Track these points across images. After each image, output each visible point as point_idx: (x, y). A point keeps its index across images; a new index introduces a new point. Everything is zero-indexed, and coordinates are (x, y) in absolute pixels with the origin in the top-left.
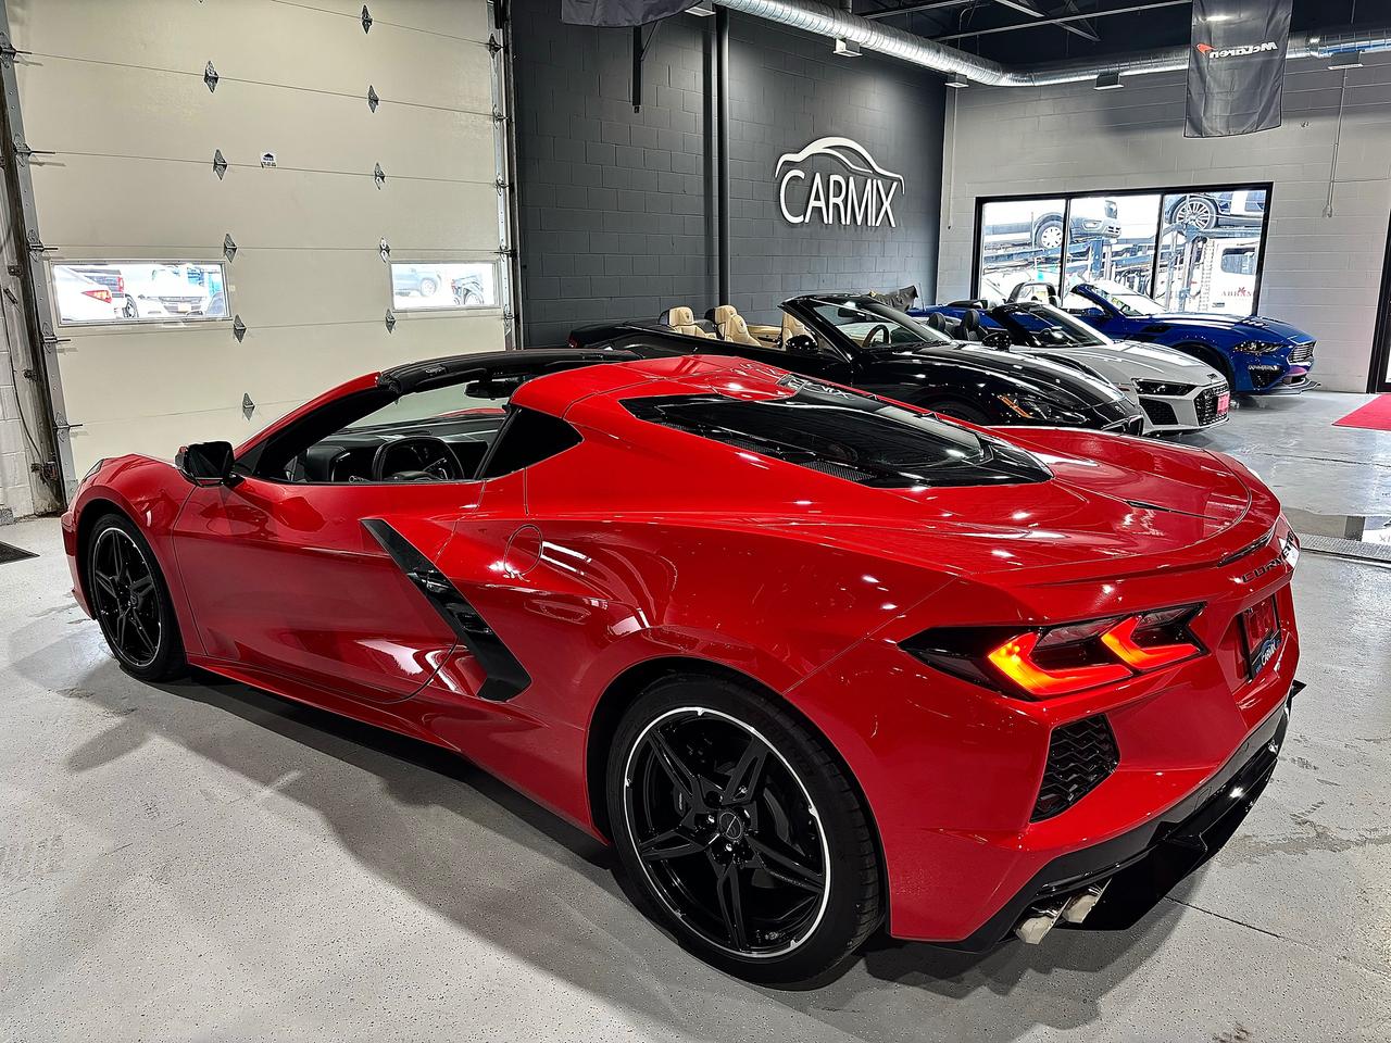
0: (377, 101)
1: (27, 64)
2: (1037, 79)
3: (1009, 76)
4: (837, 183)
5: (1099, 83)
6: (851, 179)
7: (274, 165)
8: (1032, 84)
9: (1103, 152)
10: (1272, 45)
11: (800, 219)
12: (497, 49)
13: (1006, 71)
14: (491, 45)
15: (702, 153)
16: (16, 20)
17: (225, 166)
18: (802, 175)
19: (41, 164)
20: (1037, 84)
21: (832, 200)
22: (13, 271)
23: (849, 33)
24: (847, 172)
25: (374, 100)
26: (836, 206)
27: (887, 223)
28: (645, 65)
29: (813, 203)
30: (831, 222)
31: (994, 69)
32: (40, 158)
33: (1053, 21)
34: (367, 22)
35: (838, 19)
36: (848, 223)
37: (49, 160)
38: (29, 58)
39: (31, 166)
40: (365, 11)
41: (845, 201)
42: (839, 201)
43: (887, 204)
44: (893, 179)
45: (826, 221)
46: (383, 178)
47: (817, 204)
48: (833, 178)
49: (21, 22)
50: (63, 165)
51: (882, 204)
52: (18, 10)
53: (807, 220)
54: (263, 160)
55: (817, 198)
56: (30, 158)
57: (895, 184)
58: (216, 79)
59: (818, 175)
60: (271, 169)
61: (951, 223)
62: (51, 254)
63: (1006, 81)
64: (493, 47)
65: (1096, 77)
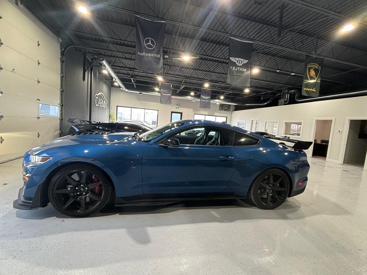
0: (39, 64)
5: (140, 93)
10: (170, 95)
12: (62, 61)
14: (60, 59)
17: (2, 69)
18: (98, 98)
20: (130, 91)
24: (102, 99)
27: (106, 108)
29: (99, 103)
31: (126, 88)
33: (134, 84)
36: (102, 107)
43: (106, 105)
44: (107, 101)
45: (100, 106)
46: (39, 82)
48: (101, 99)
53: (98, 106)
58: (2, 44)
61: (112, 108)
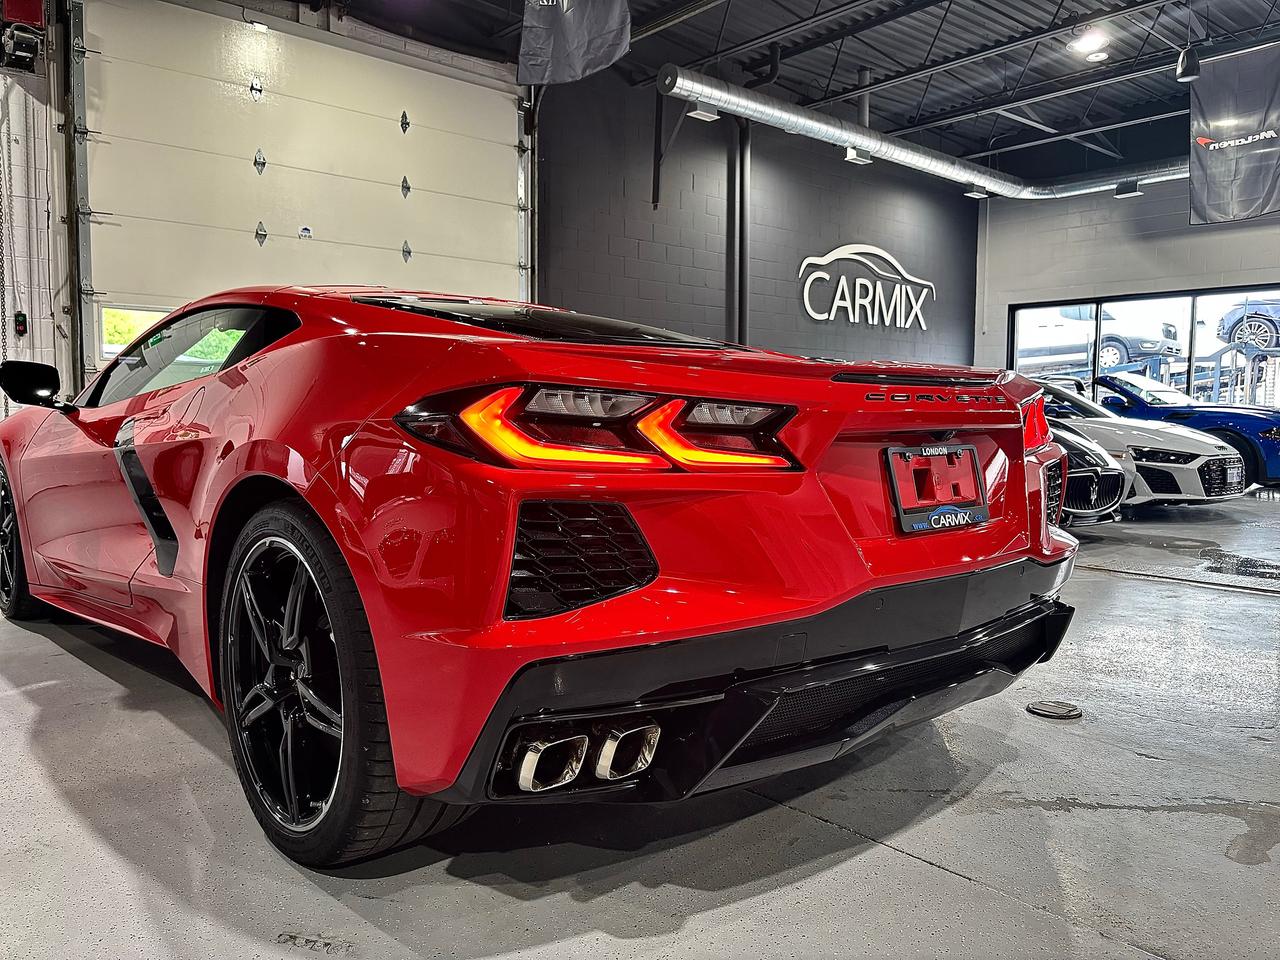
0: (409, 188)
1: (98, 142)
2: (1059, 192)
3: (1029, 189)
4: (864, 287)
5: (1119, 191)
6: (879, 284)
7: (310, 237)
8: (1053, 196)
9: (1132, 259)
11: (824, 316)
12: (524, 151)
13: (1027, 184)
14: (519, 147)
15: (724, 251)
16: (92, 106)
17: (266, 236)
18: (827, 277)
19: (100, 224)
20: (1058, 196)
21: (859, 301)
22: (67, 311)
23: (858, 144)
24: (875, 277)
25: (406, 188)
26: (863, 307)
27: (918, 326)
28: (663, 169)
29: (838, 303)
30: (857, 321)
31: (1014, 183)
32: (100, 218)
33: (1068, 137)
34: (405, 125)
35: (846, 129)
36: (876, 323)
37: (108, 221)
38: (100, 138)
39: (92, 224)
40: (404, 116)
41: (873, 303)
42: (866, 302)
43: (917, 308)
44: (924, 286)
45: (852, 320)
46: (409, 253)
47: (842, 304)
49: (97, 110)
50: (121, 226)
51: (912, 307)
52: (96, 100)
53: (832, 318)
54: (300, 233)
55: (843, 298)
56: (91, 218)
57: (925, 291)
58: (264, 164)
59: (843, 279)
60: (308, 240)
61: (986, 329)
62: (101, 298)
63: (1027, 194)
64: (521, 149)
65: (1115, 186)
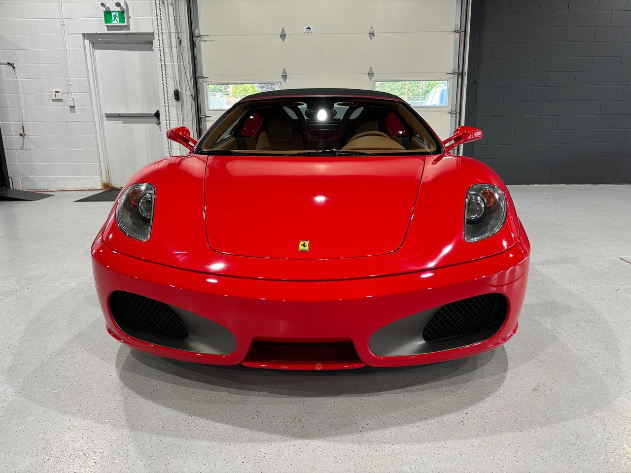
17: (285, 35)
19: (205, 41)
22: (194, 87)
32: (205, 38)
37: (209, 39)
39: (202, 42)
46: (373, 34)
50: (214, 41)
54: (305, 31)
56: (201, 39)
60: (309, 35)
62: (207, 80)
